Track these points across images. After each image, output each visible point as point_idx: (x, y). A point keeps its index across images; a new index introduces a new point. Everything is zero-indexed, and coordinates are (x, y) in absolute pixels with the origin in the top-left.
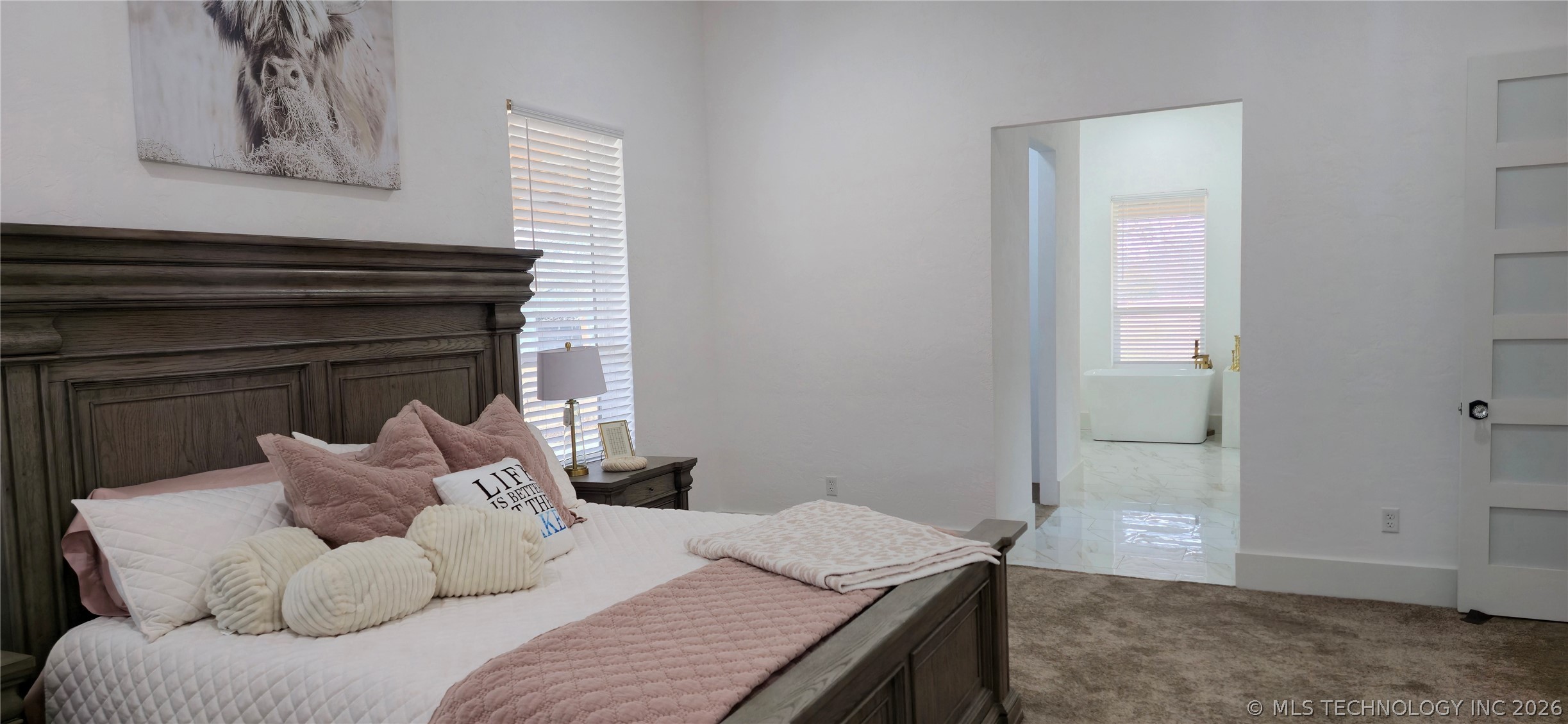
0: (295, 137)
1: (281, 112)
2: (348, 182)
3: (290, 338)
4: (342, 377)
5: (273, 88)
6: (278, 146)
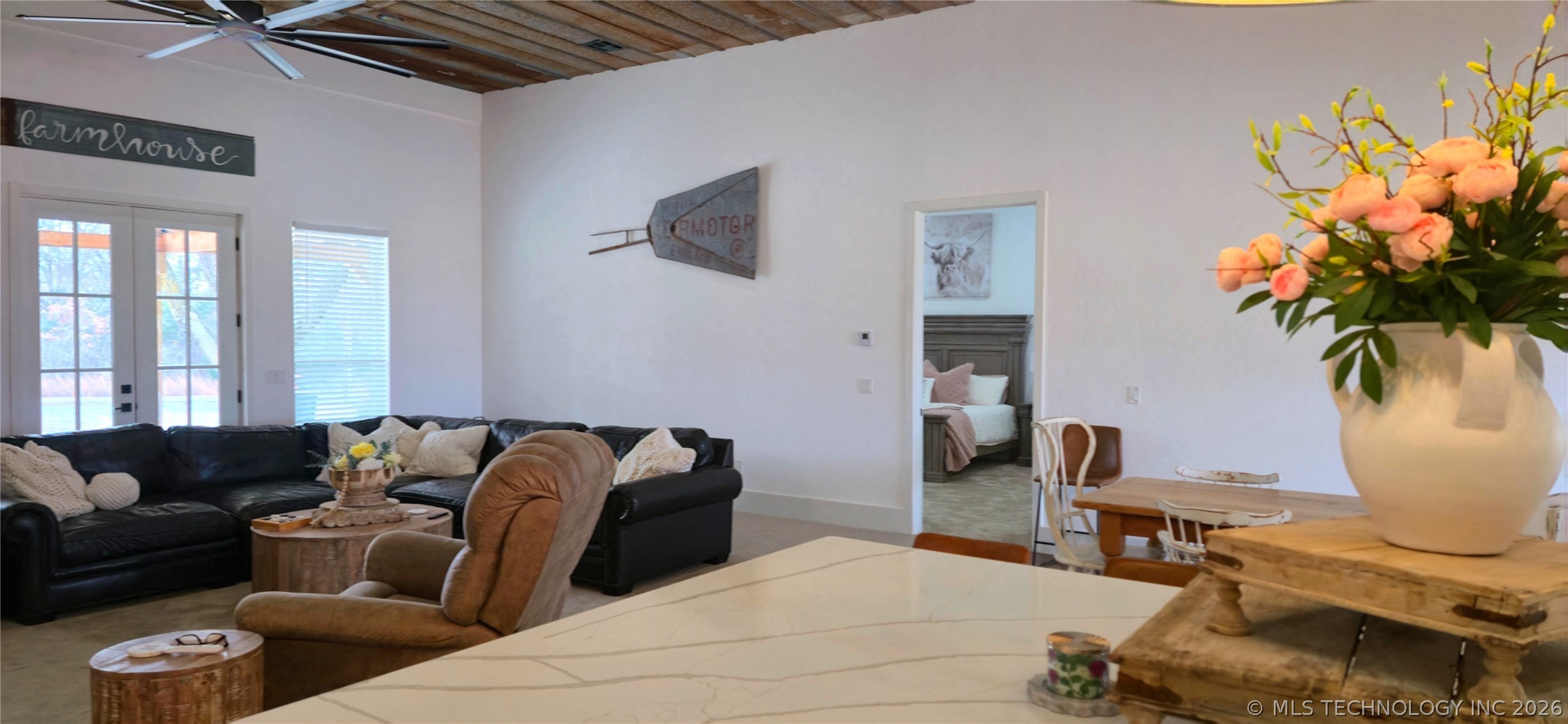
0: (952, 286)
2: (968, 297)
5: (947, 273)
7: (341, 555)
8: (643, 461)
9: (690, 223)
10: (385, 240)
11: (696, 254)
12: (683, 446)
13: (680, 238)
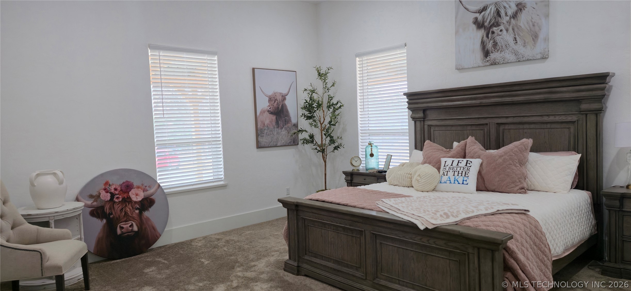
0: (500, 51)
1: (495, 44)
2: (521, 60)
3: (483, 115)
4: (503, 128)
5: (493, 38)
6: (494, 56)
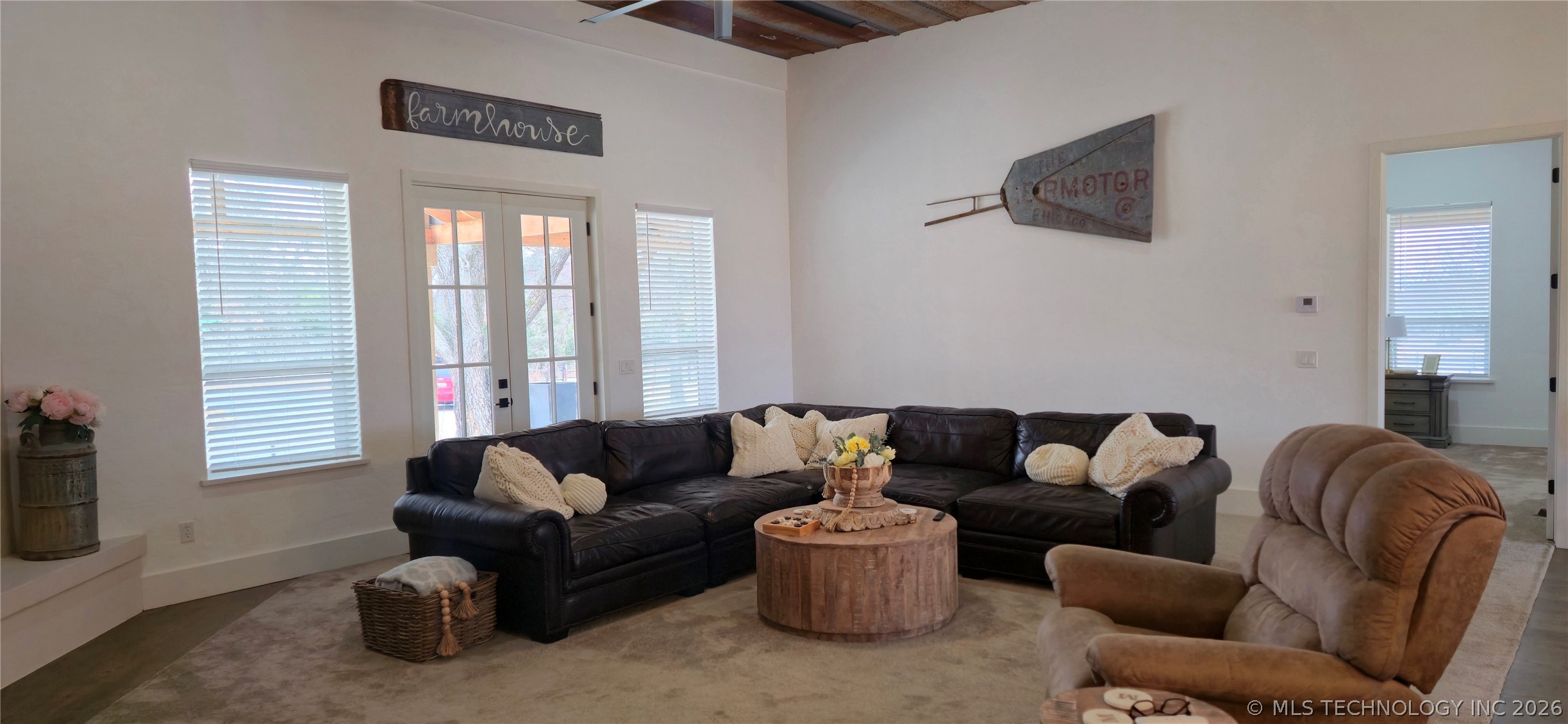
7: (880, 564)
8: (1135, 453)
9: (1059, 184)
10: (710, 221)
11: (1068, 217)
12: (1167, 435)
13: (1045, 201)
